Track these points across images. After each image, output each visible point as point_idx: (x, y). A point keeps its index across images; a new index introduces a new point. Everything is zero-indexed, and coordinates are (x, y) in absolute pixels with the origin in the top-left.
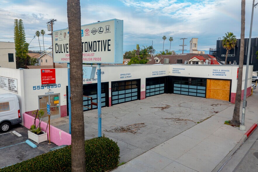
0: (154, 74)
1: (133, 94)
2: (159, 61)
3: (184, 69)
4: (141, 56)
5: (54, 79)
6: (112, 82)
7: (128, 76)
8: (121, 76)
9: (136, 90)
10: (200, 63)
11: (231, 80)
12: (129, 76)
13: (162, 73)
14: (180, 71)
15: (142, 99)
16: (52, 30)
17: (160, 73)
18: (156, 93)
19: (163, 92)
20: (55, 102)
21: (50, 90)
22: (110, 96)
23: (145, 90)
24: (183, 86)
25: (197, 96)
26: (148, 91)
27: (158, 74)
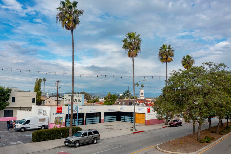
0: (109, 110)
1: (97, 120)
2: (120, 103)
3: (125, 108)
4: (111, 99)
6: (86, 113)
8: (91, 111)
9: (99, 118)
10: (140, 105)
11: (145, 114)
12: (95, 111)
13: (114, 110)
14: (124, 109)
15: (102, 123)
16: (58, 86)
18: (111, 120)
19: (115, 120)
21: (59, 115)
22: (85, 120)
24: (125, 117)
25: (132, 122)
26: (105, 119)
27: (111, 110)
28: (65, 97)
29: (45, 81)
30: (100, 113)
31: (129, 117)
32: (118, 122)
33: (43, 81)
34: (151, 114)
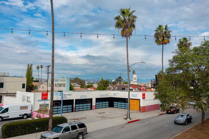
0: (101, 96)
1: (88, 107)
2: (112, 88)
3: (118, 94)
4: (104, 85)
5: (47, 97)
6: (75, 99)
8: (81, 97)
9: (90, 104)
10: (133, 90)
11: (140, 100)
12: (85, 96)
13: (106, 95)
14: (117, 94)
15: (93, 110)
16: (48, 71)
17: (105, 95)
18: (103, 107)
19: (108, 106)
20: (47, 108)
21: (45, 102)
22: (74, 106)
23: (95, 105)
24: (118, 103)
25: (125, 109)
26: (97, 105)
27: (103, 96)
28: (49, 82)
29: (42, 68)
30: (91, 100)
31: (122, 103)
32: (111, 108)
33: (40, 68)
34: (146, 100)
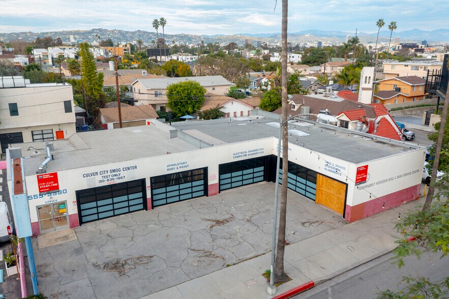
0: (238, 157)
1: (195, 189)
2: (296, 108)
5: (56, 184)
7: (181, 165)
8: (169, 168)
9: (202, 182)
11: (347, 185)
12: (183, 165)
15: (212, 195)
17: (252, 153)
18: (245, 182)
19: (262, 178)
20: (61, 211)
22: (149, 196)
23: (218, 182)
24: (289, 174)
25: (305, 196)
27: (246, 155)
30: (204, 170)
33: (160, 24)
34: (371, 185)
